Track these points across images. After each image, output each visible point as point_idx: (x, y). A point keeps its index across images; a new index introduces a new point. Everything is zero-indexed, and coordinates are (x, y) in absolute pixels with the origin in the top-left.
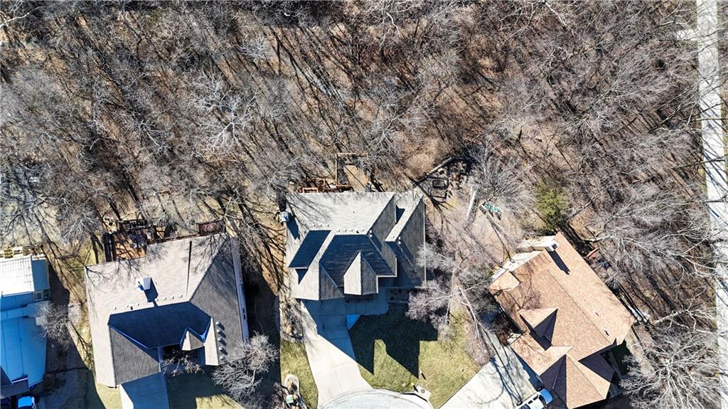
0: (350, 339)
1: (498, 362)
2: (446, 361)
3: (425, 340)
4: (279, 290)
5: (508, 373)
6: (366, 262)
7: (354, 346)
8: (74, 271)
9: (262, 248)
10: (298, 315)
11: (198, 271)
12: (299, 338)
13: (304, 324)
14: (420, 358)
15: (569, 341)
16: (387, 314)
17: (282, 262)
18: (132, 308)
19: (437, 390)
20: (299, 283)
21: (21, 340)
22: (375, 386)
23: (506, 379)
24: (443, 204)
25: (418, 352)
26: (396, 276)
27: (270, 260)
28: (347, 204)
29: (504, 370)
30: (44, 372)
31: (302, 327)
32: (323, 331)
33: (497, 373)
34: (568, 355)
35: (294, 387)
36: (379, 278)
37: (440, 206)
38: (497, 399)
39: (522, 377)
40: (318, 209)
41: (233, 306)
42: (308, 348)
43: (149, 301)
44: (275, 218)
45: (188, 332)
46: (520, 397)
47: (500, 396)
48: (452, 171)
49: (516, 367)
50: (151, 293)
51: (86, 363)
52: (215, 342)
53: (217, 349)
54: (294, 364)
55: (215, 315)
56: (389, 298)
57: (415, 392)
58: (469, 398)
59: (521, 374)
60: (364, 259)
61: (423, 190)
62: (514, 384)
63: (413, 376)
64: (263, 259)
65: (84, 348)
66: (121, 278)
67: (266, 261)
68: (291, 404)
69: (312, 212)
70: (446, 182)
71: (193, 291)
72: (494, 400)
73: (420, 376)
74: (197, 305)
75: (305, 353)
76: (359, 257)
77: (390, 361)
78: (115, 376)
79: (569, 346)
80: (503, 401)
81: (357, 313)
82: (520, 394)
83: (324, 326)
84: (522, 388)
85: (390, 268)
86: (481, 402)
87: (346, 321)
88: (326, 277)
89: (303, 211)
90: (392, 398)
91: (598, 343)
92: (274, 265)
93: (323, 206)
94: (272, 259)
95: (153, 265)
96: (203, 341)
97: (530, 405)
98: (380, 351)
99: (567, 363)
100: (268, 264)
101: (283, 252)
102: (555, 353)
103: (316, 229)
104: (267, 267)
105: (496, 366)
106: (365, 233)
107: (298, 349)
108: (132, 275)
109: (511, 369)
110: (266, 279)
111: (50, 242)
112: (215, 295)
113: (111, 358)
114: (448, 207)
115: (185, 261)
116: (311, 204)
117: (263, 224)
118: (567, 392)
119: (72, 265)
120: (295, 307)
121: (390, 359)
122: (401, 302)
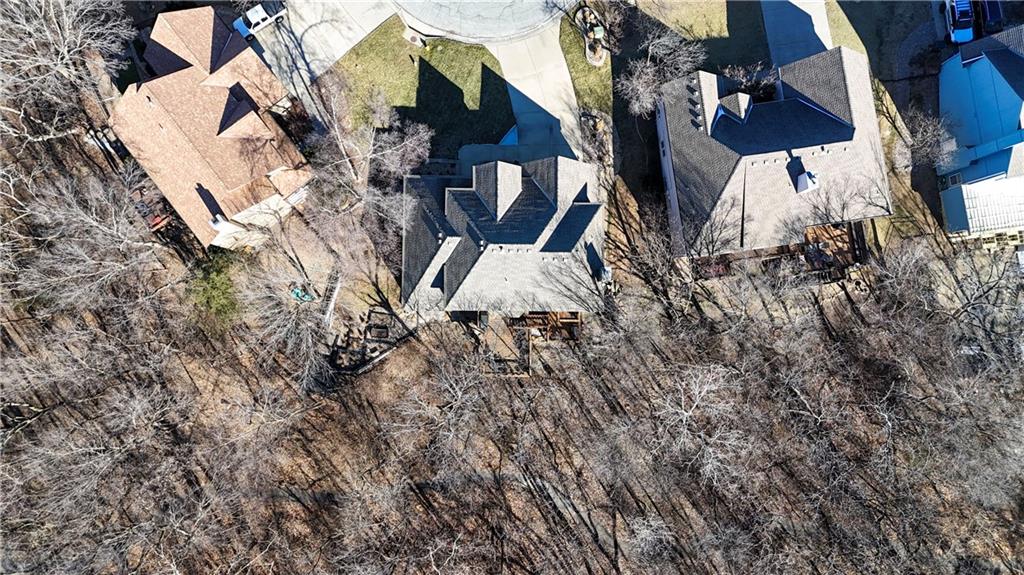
0: (514, 111)
1: (306, 77)
2: (379, 79)
3: (407, 108)
4: (615, 184)
5: (293, 59)
6: (491, 209)
7: (508, 103)
8: (907, 217)
9: (639, 243)
10: (587, 146)
11: (730, 201)
12: (585, 115)
13: (578, 133)
14: (417, 84)
15: (204, 92)
16: (460, 145)
17: (610, 223)
18: (823, 149)
19: (393, 40)
20: (586, 185)
21: (976, 115)
22: (481, 48)
23: (295, 52)
24: (374, 302)
25: (419, 92)
26: (447, 189)
27: (627, 226)
28: (517, 293)
29: (299, 65)
30: (940, 75)
31: (582, 130)
32: (553, 124)
33: (308, 61)
34: (207, 73)
35: (593, 48)
36: (471, 187)
37: (379, 300)
38: (311, 27)
39: (274, 54)
40: (557, 285)
41: (679, 153)
42: (574, 101)
43: (798, 158)
44: (621, 286)
45: (743, 117)
46: (279, 28)
47: (306, 31)
48: (359, 353)
49: (280, 67)
50: (796, 170)
51: (883, 88)
52: (705, 102)
53: (701, 93)
54: (593, 79)
55: (705, 139)
56: (457, 167)
57: (424, 38)
58: (349, 28)
59: (274, 59)
60: (492, 211)
61: (403, 324)
62: (286, 46)
63: (427, 60)
64: (637, 228)
65: (887, 109)
66: (840, 195)
67: (634, 225)
68: (597, 25)
69: (567, 281)
70: (369, 336)
71: (736, 171)
72: (315, 25)
73: (417, 59)
74: (730, 152)
75: (577, 94)
76: (501, 214)
77: (459, 80)
78: (841, 58)
79: (205, 86)
80: (303, 23)
81: (504, 148)
82: (277, 32)
83: (551, 129)
84: (275, 40)
85: (456, 199)
86: (334, 23)
87: (519, 136)
88: (548, 190)
89: (580, 283)
90: (457, 30)
91: (162, 87)
92: (621, 219)
93: (552, 290)
94: (624, 228)
95: (795, 212)
96: (721, 107)
97: (265, 15)
98: (471, 93)
99: (209, 64)
100: (631, 220)
101: (609, 238)
102: (226, 77)
103: (560, 253)
104: (632, 216)
105: (310, 71)
106: (491, 246)
107: (586, 100)
108: (824, 200)
109: (288, 66)
110: (633, 199)
111: (943, 258)
112: (705, 169)
113: (848, 82)
114: (367, 298)
115: (749, 216)
116: (569, 293)
117: (638, 279)
118: (212, 28)
119: (911, 225)
120: (591, 158)
121: (459, 83)
122: (440, 161)
